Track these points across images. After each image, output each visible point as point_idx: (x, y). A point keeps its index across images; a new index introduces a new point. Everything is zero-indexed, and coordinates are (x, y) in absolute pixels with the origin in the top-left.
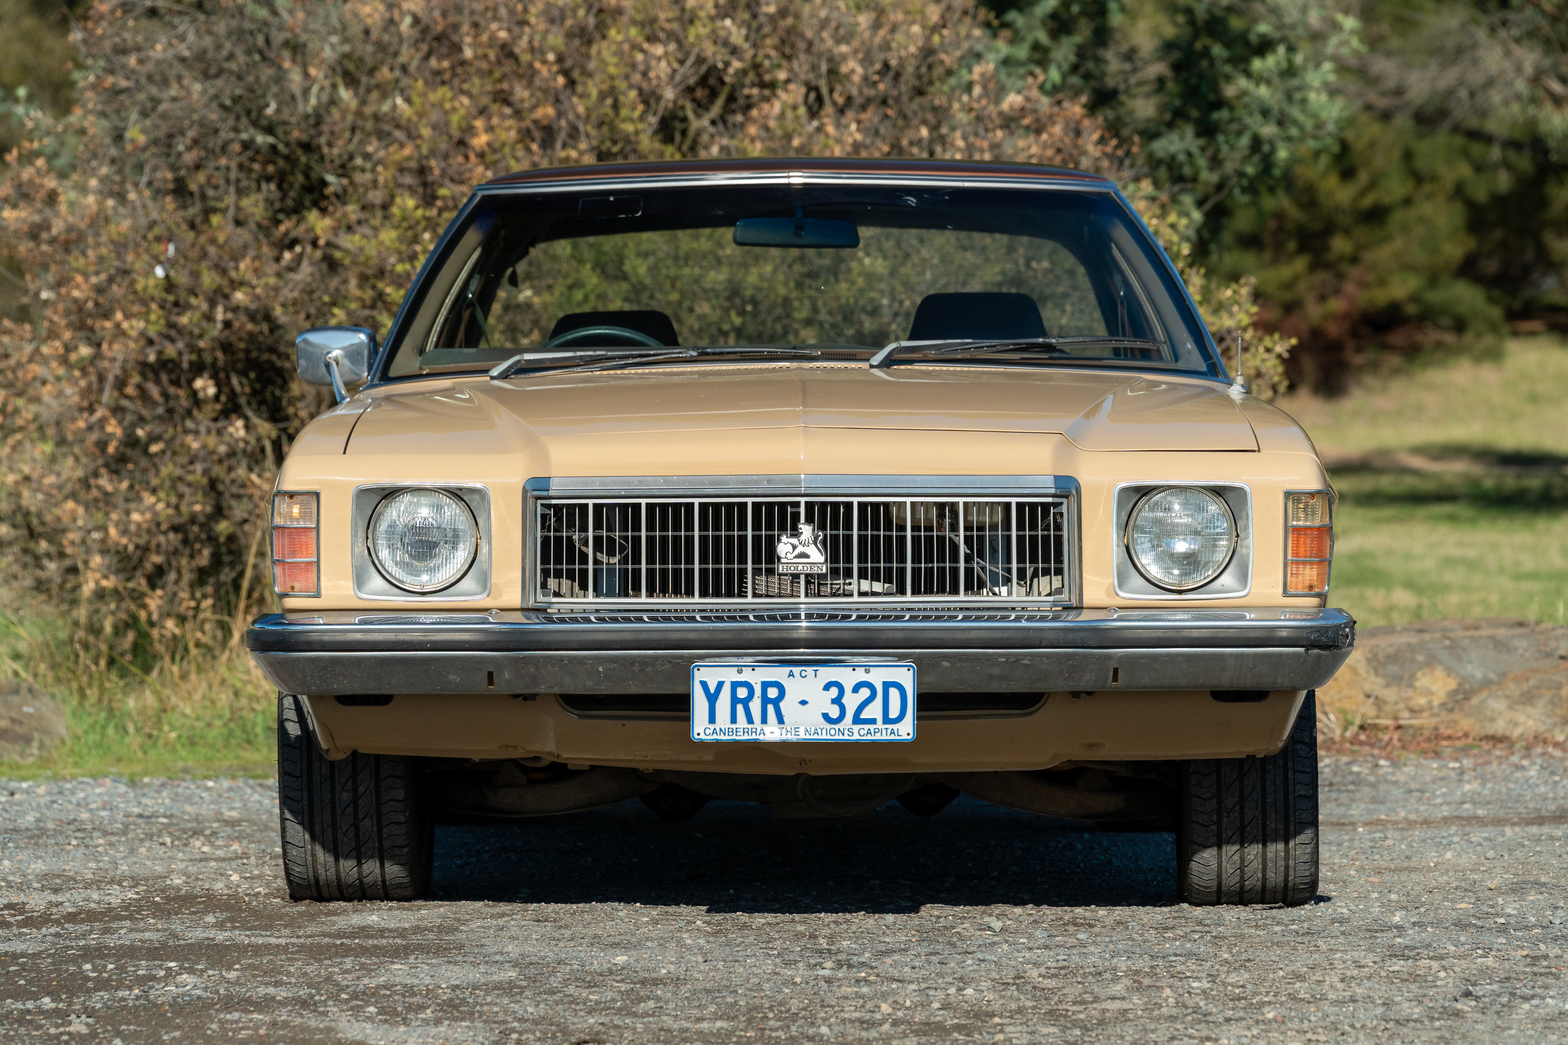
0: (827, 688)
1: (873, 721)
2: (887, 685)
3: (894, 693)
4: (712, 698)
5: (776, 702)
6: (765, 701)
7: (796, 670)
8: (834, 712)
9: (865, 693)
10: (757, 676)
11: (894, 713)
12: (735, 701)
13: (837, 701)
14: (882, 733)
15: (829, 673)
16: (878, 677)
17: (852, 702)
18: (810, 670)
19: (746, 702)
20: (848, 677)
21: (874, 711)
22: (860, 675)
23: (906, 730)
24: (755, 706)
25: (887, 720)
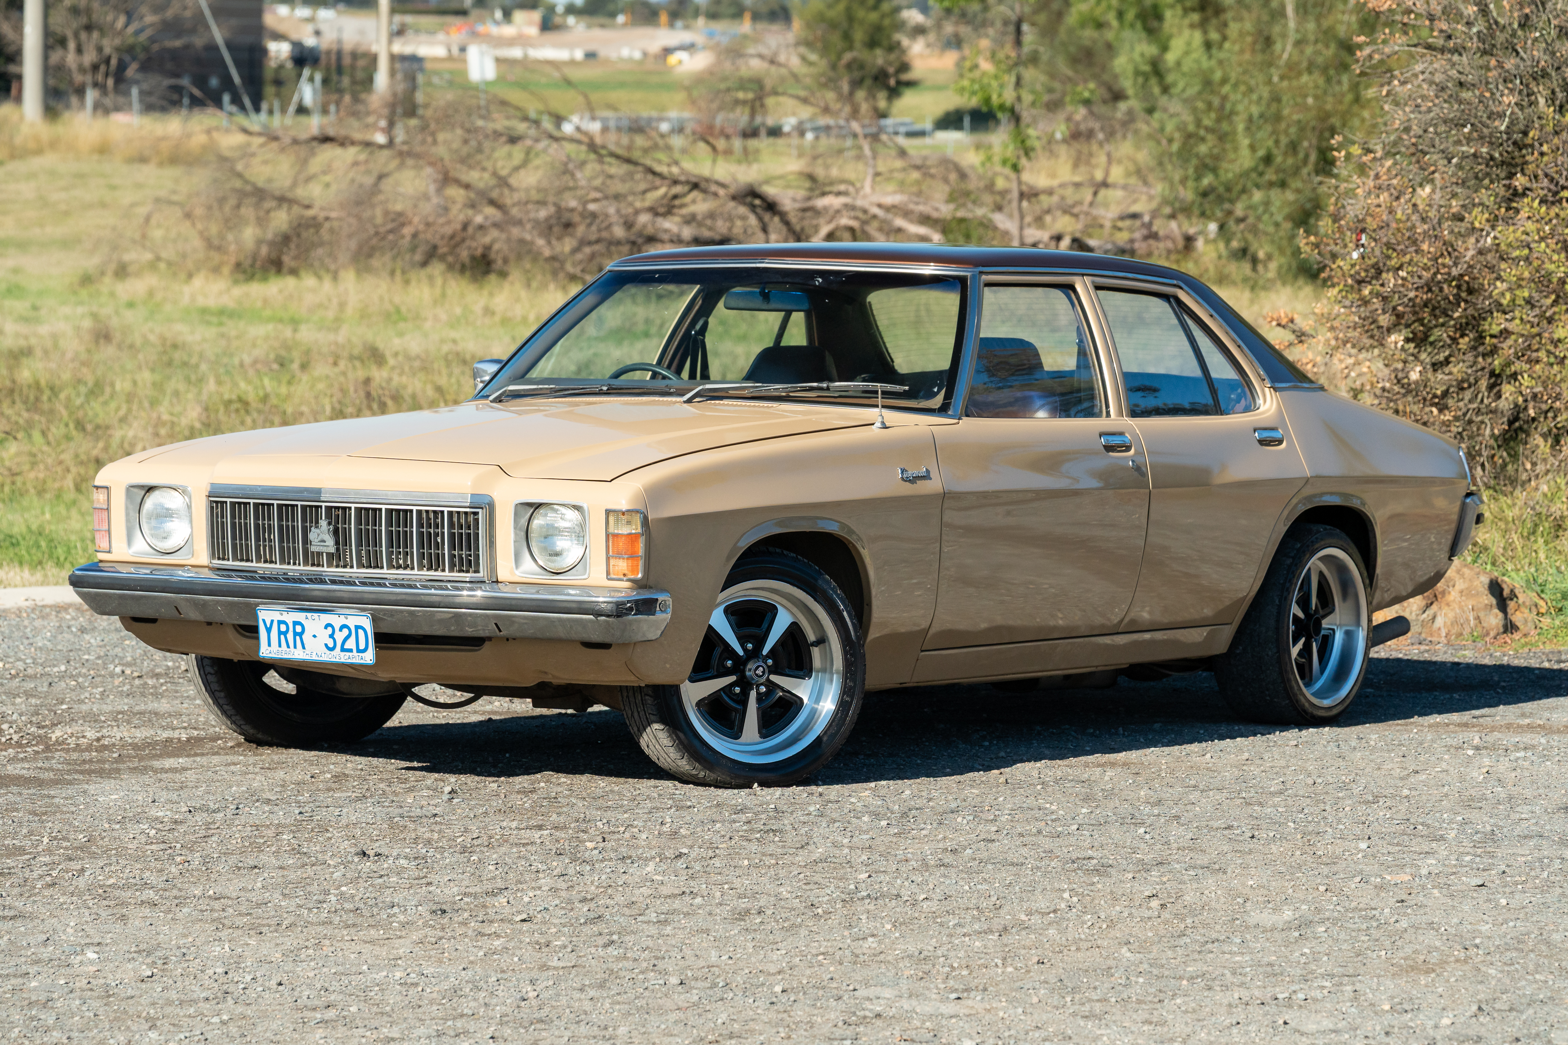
0: (326, 627)
1: (351, 651)
2: (357, 627)
3: (361, 632)
4: (269, 630)
5: (301, 635)
6: (295, 634)
7: (309, 615)
8: (331, 645)
9: (346, 632)
10: (291, 617)
11: (362, 647)
12: (280, 633)
13: (332, 636)
14: (355, 658)
15: (326, 618)
16: (352, 622)
17: (340, 636)
18: (316, 615)
19: (285, 633)
20: (337, 621)
21: (351, 644)
22: (342, 620)
23: (369, 657)
24: (290, 636)
25: (359, 651)
